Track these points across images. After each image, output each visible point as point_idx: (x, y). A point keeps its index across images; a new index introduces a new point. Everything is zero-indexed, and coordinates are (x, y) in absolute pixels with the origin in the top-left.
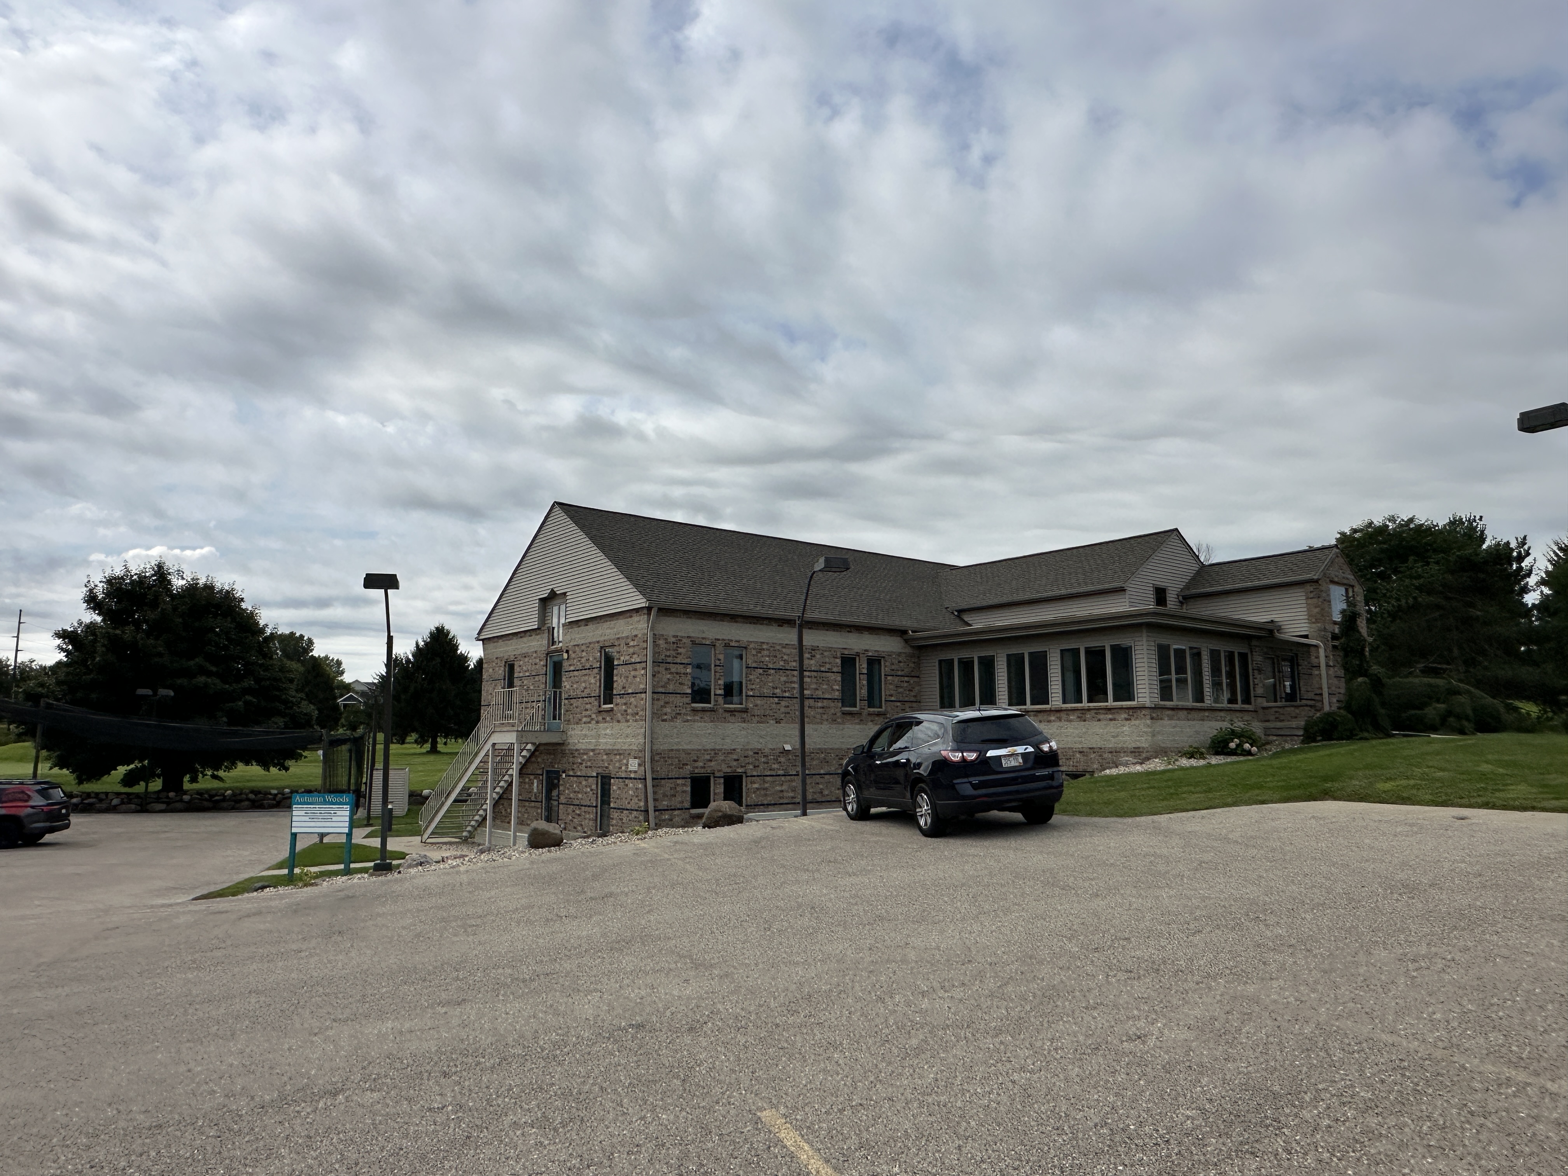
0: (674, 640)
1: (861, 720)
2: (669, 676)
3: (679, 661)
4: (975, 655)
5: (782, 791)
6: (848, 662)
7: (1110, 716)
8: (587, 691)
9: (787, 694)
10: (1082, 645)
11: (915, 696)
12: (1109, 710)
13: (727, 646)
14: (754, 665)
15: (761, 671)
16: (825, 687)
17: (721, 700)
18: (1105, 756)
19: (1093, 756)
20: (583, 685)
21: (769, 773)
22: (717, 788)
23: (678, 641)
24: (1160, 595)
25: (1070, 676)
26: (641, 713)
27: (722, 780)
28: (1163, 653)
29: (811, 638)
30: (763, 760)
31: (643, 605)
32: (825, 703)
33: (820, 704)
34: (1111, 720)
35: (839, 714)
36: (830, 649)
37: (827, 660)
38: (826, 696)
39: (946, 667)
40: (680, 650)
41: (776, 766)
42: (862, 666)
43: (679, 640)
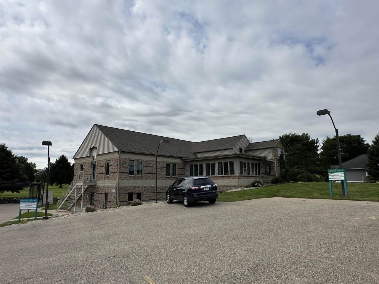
0: (124, 159)
1: (171, 179)
2: (123, 168)
3: (126, 164)
4: (198, 163)
5: (151, 197)
6: (168, 165)
7: (229, 178)
8: (102, 172)
9: (153, 173)
10: (223, 161)
11: (184, 173)
12: (229, 177)
13: (138, 161)
14: (145, 166)
15: (147, 167)
16: (162, 171)
17: (136, 174)
18: (228, 187)
19: (225, 187)
20: (101, 170)
21: (148, 192)
22: (135, 196)
23: (126, 160)
24: (241, 150)
25: (220, 169)
26: (116, 178)
27: (136, 194)
28: (241, 163)
29: (159, 159)
30: (147, 189)
31: (117, 150)
32: (162, 175)
34: (229, 179)
35: (166, 178)
36: (163, 162)
37: (163, 164)
38: (163, 173)
39: (191, 166)
40: (126, 162)
41: (150, 190)
42: (171, 166)
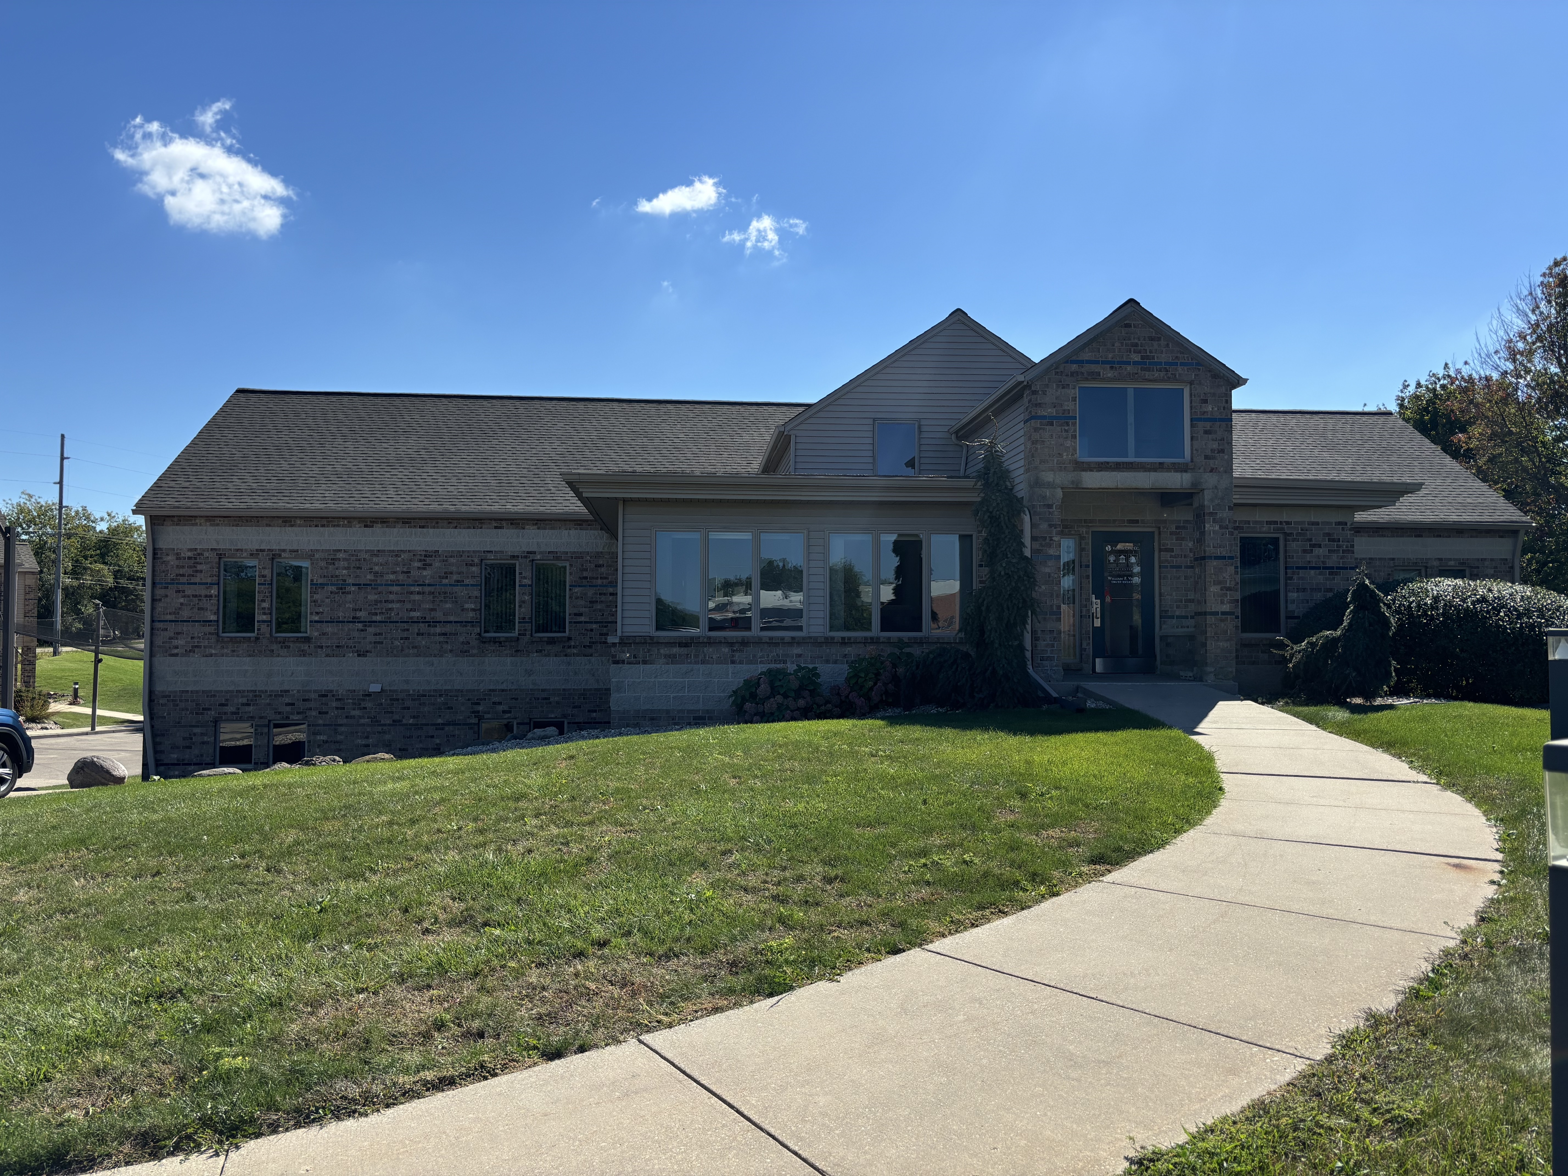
0: (190, 554)
1: (517, 651)
2: (182, 600)
3: (197, 580)
6: (503, 568)
9: (378, 618)
13: (277, 557)
14: (320, 581)
15: (334, 588)
16: (448, 606)
17: (270, 628)
21: (346, 721)
23: (197, 556)
29: (424, 540)
30: (334, 704)
32: (448, 629)
33: (438, 630)
35: (475, 643)
36: (460, 554)
37: (454, 569)
38: (452, 619)
40: (199, 567)
41: (357, 713)
42: (524, 576)
43: (199, 554)
